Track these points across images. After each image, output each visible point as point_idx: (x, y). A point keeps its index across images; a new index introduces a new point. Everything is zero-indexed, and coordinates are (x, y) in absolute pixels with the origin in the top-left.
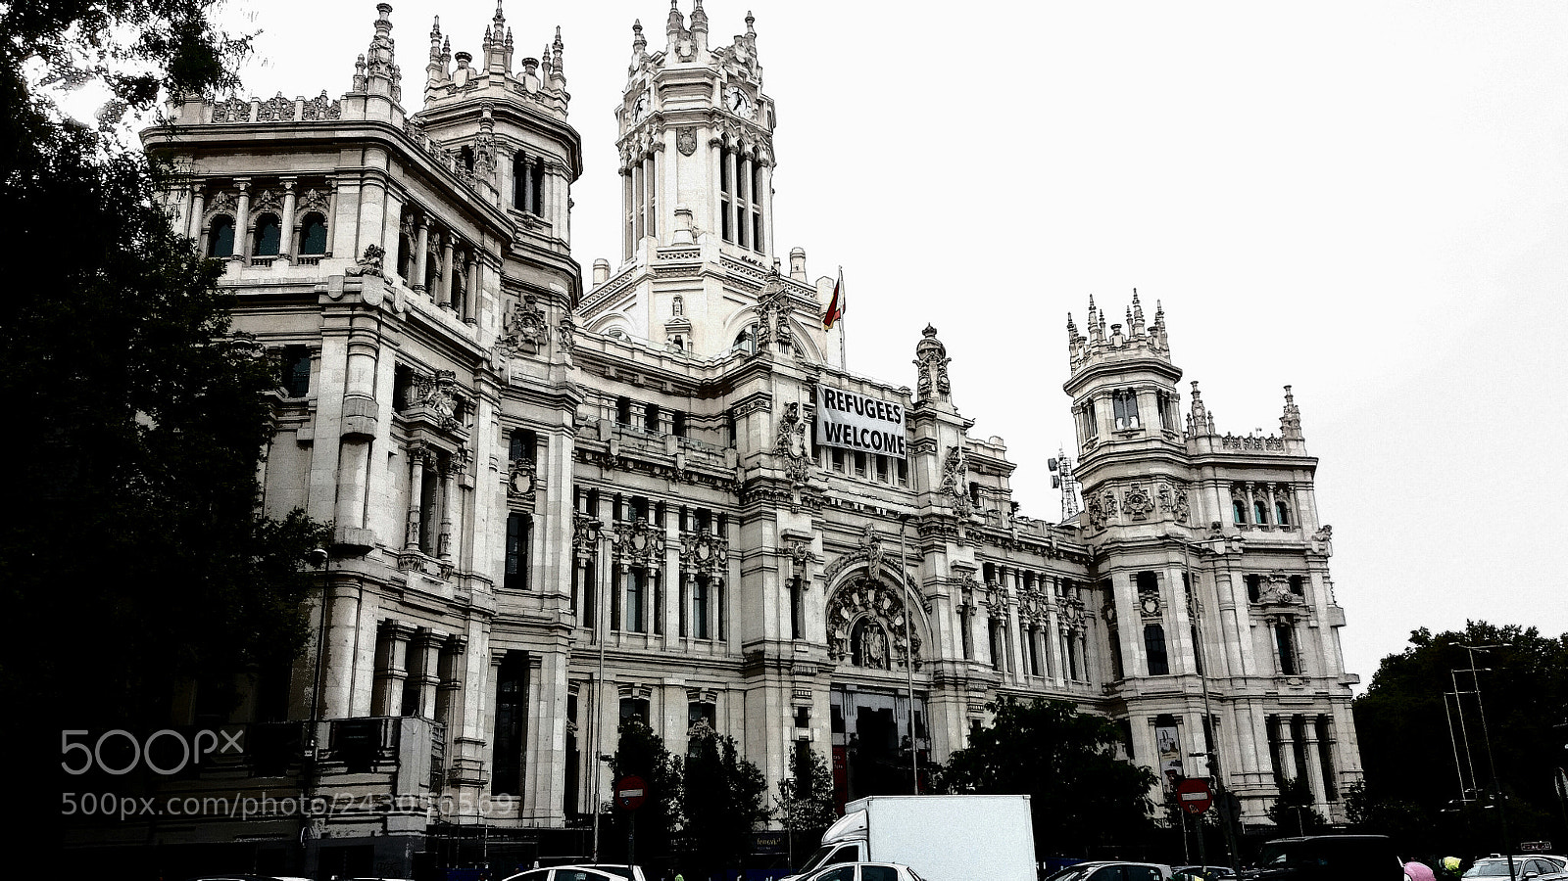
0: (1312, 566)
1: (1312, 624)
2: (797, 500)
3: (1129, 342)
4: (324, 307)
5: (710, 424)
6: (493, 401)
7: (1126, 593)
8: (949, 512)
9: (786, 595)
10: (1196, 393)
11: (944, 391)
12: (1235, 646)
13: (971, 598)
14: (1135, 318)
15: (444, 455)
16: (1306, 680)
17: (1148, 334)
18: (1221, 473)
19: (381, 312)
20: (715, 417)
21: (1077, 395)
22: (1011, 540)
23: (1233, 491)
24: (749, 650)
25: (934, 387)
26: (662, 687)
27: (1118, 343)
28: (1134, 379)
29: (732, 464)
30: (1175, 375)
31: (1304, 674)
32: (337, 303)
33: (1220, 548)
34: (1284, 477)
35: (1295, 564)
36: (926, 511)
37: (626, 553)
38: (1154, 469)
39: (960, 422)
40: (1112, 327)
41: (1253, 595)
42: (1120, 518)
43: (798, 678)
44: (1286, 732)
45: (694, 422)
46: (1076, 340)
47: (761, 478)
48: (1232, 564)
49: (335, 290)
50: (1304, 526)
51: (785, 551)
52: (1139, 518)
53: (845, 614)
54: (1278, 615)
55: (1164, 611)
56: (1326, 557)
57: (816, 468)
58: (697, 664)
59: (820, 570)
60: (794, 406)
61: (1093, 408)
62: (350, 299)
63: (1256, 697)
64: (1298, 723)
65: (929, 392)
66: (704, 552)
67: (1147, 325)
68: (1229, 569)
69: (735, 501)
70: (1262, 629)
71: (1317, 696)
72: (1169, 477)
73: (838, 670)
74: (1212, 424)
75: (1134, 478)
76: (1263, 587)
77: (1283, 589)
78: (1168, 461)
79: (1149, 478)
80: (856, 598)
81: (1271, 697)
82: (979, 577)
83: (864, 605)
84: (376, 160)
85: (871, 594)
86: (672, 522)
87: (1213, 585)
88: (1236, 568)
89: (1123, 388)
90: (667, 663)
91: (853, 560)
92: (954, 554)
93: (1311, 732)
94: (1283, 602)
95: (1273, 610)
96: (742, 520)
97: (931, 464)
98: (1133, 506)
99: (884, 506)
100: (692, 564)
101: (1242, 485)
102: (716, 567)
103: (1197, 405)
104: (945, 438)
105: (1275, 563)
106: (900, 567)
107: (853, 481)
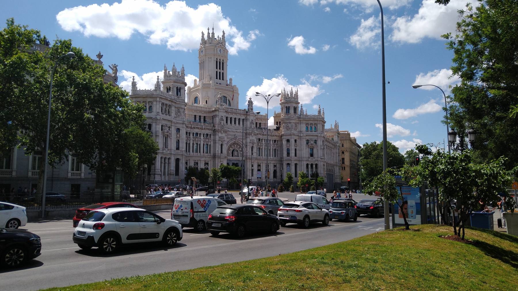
0: (318, 138)
1: (317, 148)
2: (222, 132)
3: (290, 97)
4: (152, 119)
6: (174, 126)
7: (284, 142)
8: (250, 131)
9: (220, 147)
10: (302, 107)
12: (302, 152)
14: (292, 93)
15: (168, 135)
16: (314, 158)
17: (294, 96)
18: (304, 122)
20: (210, 117)
21: (281, 105)
22: (264, 134)
23: (306, 125)
24: (214, 155)
25: (250, 109)
26: (200, 160)
27: (288, 97)
28: (290, 104)
29: (212, 126)
30: (299, 103)
32: (154, 119)
33: (302, 135)
34: (316, 122)
35: (316, 138)
36: (246, 131)
37: (195, 141)
38: (291, 121)
39: (254, 115)
40: (287, 94)
41: (307, 143)
42: (285, 129)
43: (221, 159)
44: (310, 166)
46: (282, 96)
47: (216, 129)
49: (154, 117)
51: (220, 140)
52: (288, 130)
53: (231, 149)
55: (290, 146)
58: (206, 157)
59: (226, 142)
60: (223, 116)
61: (283, 109)
62: (156, 118)
63: (304, 161)
64: (312, 165)
66: (207, 140)
69: (212, 132)
70: (308, 149)
71: (316, 160)
72: (294, 123)
73: (229, 157)
74: (304, 113)
75: (288, 123)
76: (309, 142)
77: (312, 142)
78: (294, 120)
79: (290, 123)
80: (233, 146)
81: (307, 161)
82: (256, 141)
84: (158, 99)
85: (236, 145)
86: (202, 136)
87: (300, 141)
88: (304, 139)
89: (288, 106)
90: (201, 157)
91: (233, 140)
92: (251, 138)
93: (314, 166)
94: (312, 145)
95: (310, 146)
96: (214, 135)
97: (248, 123)
98: (287, 128)
99: (239, 131)
100: (205, 142)
101: (308, 123)
102: (209, 142)
103: (302, 109)
104: (251, 118)
105: (312, 137)
106: (241, 141)
107: (234, 127)
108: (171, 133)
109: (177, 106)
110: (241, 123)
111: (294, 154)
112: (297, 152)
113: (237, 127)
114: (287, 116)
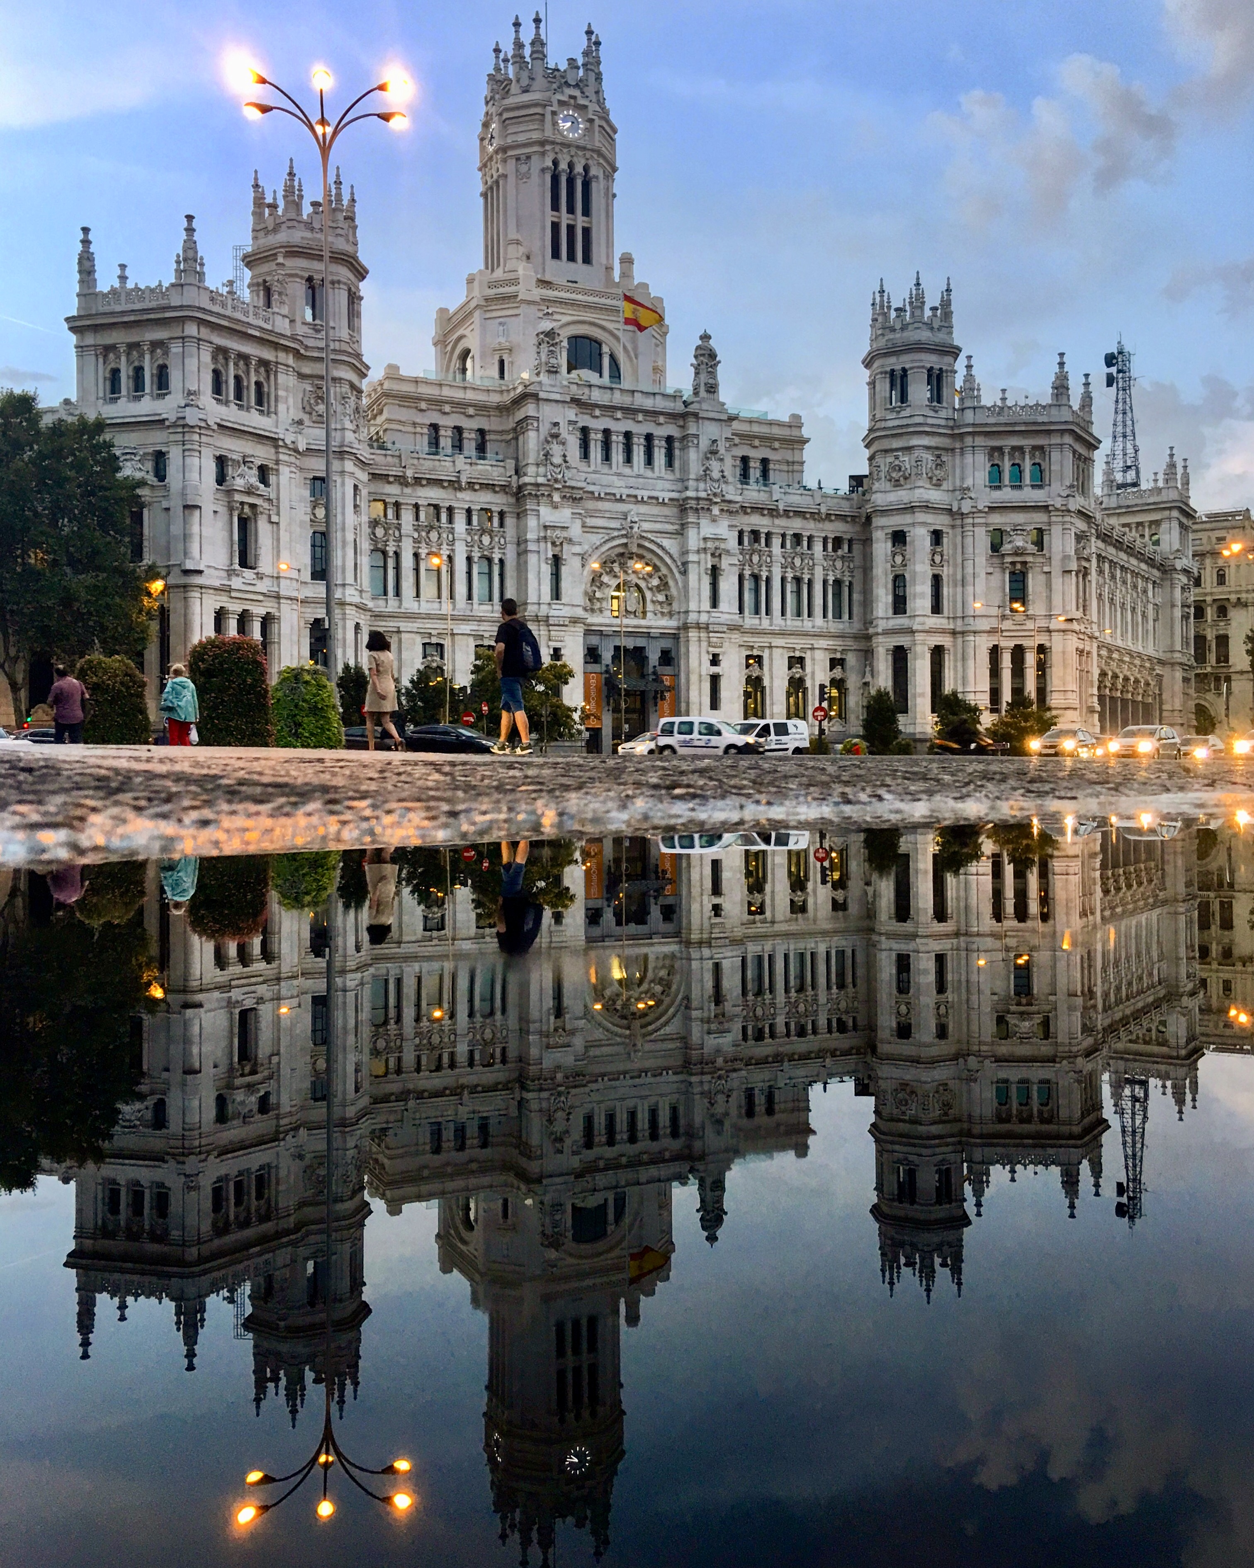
0: (1054, 519)
1: (1046, 569)
2: (556, 497)
3: (908, 324)
4: (168, 427)
6: (290, 464)
7: (882, 547)
8: (703, 495)
9: (547, 570)
10: (969, 367)
11: (712, 389)
12: (969, 590)
13: (721, 561)
14: (917, 300)
15: (253, 506)
16: (1030, 617)
18: (980, 441)
19: (200, 428)
20: (505, 431)
21: (870, 371)
22: (777, 510)
23: (991, 456)
25: (702, 389)
26: (453, 634)
27: (899, 325)
28: (908, 360)
29: (510, 472)
30: (954, 352)
31: (1030, 612)
32: (174, 425)
33: (967, 507)
34: (1041, 441)
35: (1040, 518)
36: (684, 495)
37: (423, 545)
38: (915, 441)
39: (725, 417)
40: (896, 310)
41: (995, 548)
42: (882, 485)
43: (552, 628)
44: (1006, 659)
47: (526, 484)
48: (977, 521)
49: (173, 418)
50: (1053, 485)
51: (545, 538)
52: (897, 484)
53: (605, 579)
54: (1013, 563)
55: (909, 563)
58: (480, 620)
59: (577, 549)
60: (556, 424)
61: (876, 385)
62: (181, 422)
63: (980, 633)
64: (1018, 653)
65: (697, 393)
66: (486, 540)
68: (973, 525)
69: (512, 500)
70: (996, 575)
71: (1040, 630)
72: (928, 448)
74: (979, 397)
75: (897, 450)
76: (1005, 539)
77: (1020, 542)
78: (927, 433)
79: (909, 449)
80: (616, 566)
81: (993, 631)
84: (191, 329)
85: (631, 563)
86: (460, 519)
87: (958, 539)
88: (980, 525)
89: (898, 367)
90: (457, 619)
91: (614, 538)
92: (707, 529)
93: (1030, 659)
94: (1018, 552)
95: (1009, 559)
96: (516, 515)
97: (693, 456)
98: (894, 475)
99: (646, 494)
100: (476, 549)
101: (1000, 449)
102: (496, 550)
103: (969, 377)
104: (708, 432)
105: (1019, 518)
106: (658, 540)
107: (619, 475)
109: (307, 369)
110: (659, 455)
111: (927, 604)
112: (946, 591)
113: (639, 476)
114: (894, 415)
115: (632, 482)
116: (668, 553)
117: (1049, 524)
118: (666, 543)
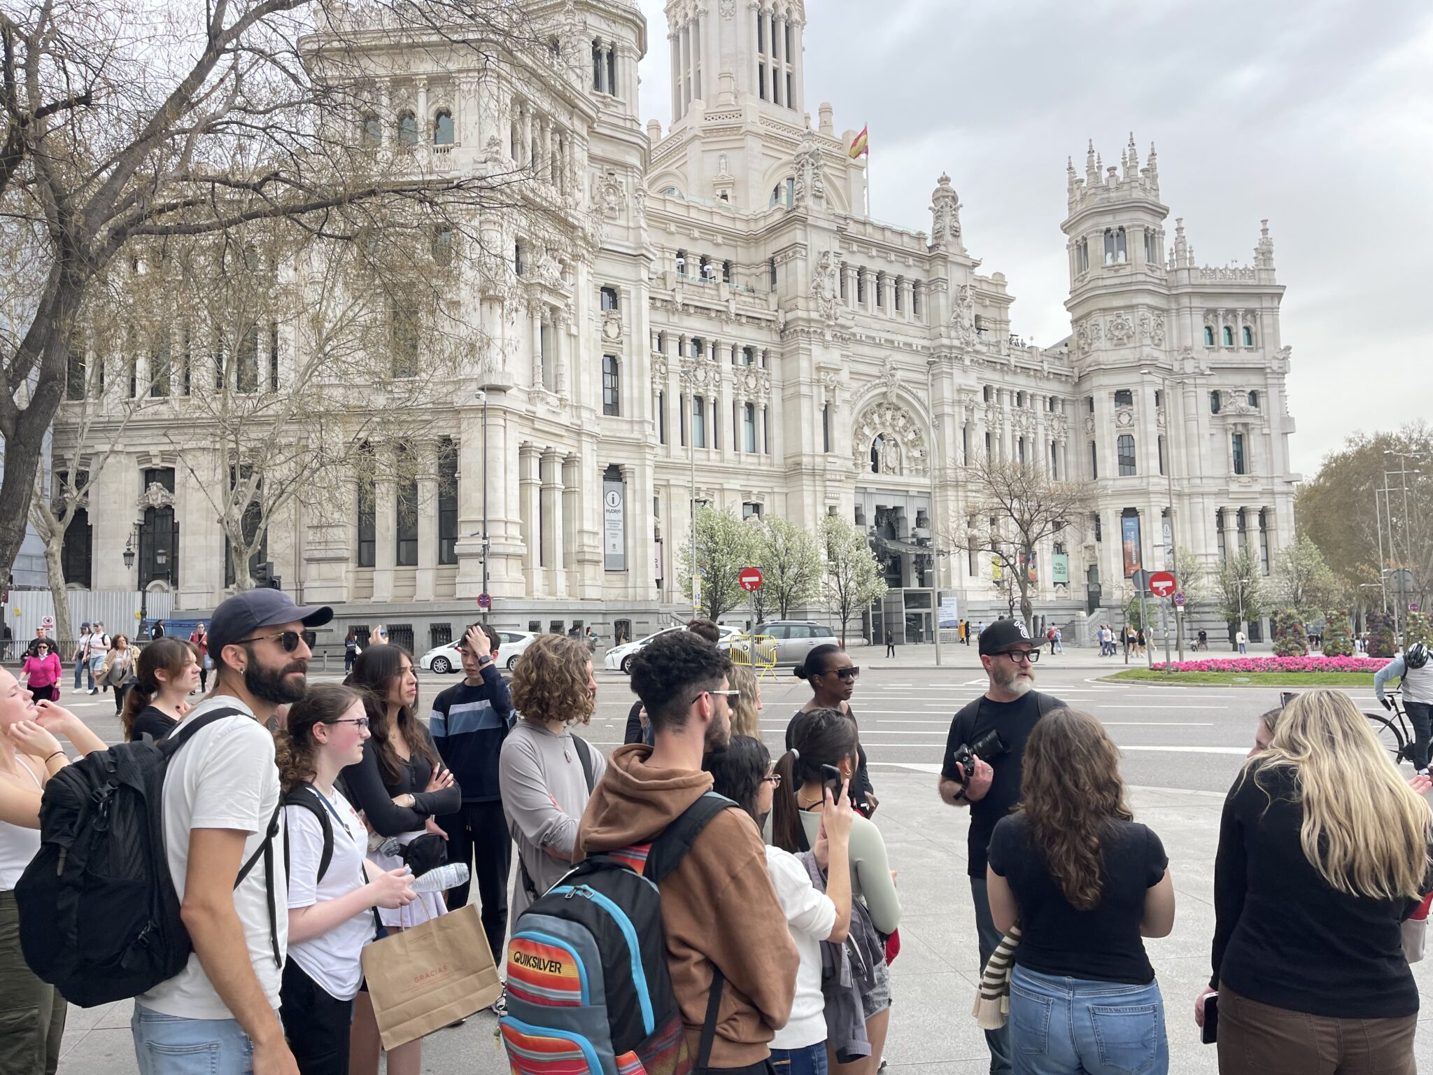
0: (1270, 381)
1: (1266, 431)
2: (828, 336)
3: (1122, 183)
5: (753, 270)
6: (588, 262)
7: (1105, 406)
8: (956, 343)
9: (819, 417)
10: (1179, 230)
11: (956, 233)
12: (1195, 451)
13: (972, 416)
14: (1130, 162)
15: (554, 309)
16: (1254, 479)
17: (1140, 175)
18: (1196, 302)
20: (757, 265)
21: (1073, 234)
22: (1008, 365)
23: (1205, 317)
24: (790, 461)
25: (948, 232)
26: (722, 490)
27: (1112, 185)
28: (1124, 219)
29: (773, 306)
30: (1162, 213)
31: (1254, 474)
32: (468, 187)
33: (1189, 367)
34: (1253, 304)
35: (1254, 382)
36: (937, 342)
37: (690, 384)
38: (1137, 300)
39: (968, 262)
40: (1108, 170)
41: (1215, 407)
42: (1103, 343)
43: (828, 483)
45: (740, 270)
46: (1074, 183)
47: (798, 318)
48: (1198, 381)
49: (466, 175)
50: (1267, 348)
51: (818, 381)
52: (1120, 343)
53: (867, 431)
54: (1235, 424)
55: (1136, 423)
56: (1284, 374)
57: (844, 308)
58: (748, 473)
59: (847, 396)
60: (826, 254)
61: (1086, 245)
62: (478, 183)
63: (1208, 494)
64: (1242, 513)
65: (941, 236)
66: (752, 382)
67: (1140, 168)
68: (1196, 386)
69: (776, 338)
70: (1219, 437)
71: (1263, 492)
72: (1149, 307)
73: (860, 477)
74: (1191, 259)
75: (1118, 308)
76: (1223, 401)
77: (1243, 402)
78: (1150, 292)
79: (1132, 307)
80: (876, 417)
81: (1219, 494)
82: (980, 397)
83: (883, 424)
85: (889, 415)
86: (725, 355)
87: (1180, 400)
88: (1202, 385)
89: (1114, 227)
90: (725, 472)
91: (875, 386)
92: (960, 379)
93: (1254, 521)
94: (1237, 414)
95: (1231, 421)
96: (782, 355)
97: (943, 301)
98: (1116, 333)
99: (901, 339)
100: (742, 392)
101: (1214, 312)
102: (762, 394)
103: (1180, 240)
104: (957, 277)
105: (1237, 379)
106: (915, 391)
107: (876, 318)
108: (577, 305)
109: (599, 149)
110: (908, 299)
111: (1155, 463)
112: (1171, 452)
113: (891, 321)
114: (1112, 274)
115: (888, 326)
116: (922, 403)
117: (1266, 386)
118: (922, 394)
